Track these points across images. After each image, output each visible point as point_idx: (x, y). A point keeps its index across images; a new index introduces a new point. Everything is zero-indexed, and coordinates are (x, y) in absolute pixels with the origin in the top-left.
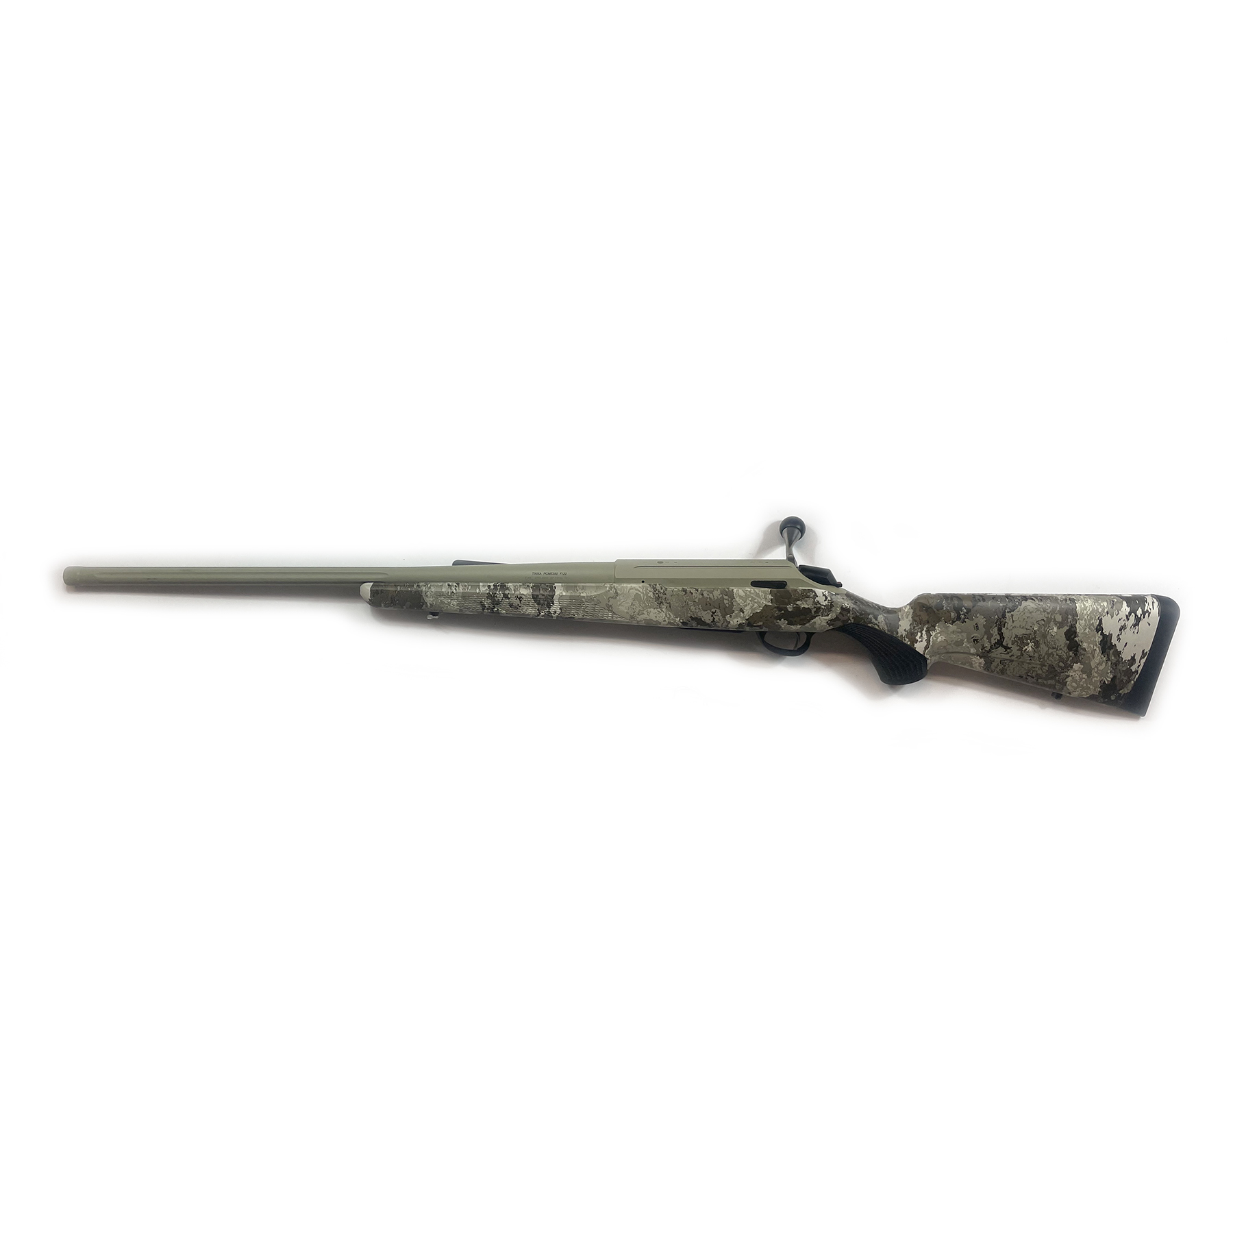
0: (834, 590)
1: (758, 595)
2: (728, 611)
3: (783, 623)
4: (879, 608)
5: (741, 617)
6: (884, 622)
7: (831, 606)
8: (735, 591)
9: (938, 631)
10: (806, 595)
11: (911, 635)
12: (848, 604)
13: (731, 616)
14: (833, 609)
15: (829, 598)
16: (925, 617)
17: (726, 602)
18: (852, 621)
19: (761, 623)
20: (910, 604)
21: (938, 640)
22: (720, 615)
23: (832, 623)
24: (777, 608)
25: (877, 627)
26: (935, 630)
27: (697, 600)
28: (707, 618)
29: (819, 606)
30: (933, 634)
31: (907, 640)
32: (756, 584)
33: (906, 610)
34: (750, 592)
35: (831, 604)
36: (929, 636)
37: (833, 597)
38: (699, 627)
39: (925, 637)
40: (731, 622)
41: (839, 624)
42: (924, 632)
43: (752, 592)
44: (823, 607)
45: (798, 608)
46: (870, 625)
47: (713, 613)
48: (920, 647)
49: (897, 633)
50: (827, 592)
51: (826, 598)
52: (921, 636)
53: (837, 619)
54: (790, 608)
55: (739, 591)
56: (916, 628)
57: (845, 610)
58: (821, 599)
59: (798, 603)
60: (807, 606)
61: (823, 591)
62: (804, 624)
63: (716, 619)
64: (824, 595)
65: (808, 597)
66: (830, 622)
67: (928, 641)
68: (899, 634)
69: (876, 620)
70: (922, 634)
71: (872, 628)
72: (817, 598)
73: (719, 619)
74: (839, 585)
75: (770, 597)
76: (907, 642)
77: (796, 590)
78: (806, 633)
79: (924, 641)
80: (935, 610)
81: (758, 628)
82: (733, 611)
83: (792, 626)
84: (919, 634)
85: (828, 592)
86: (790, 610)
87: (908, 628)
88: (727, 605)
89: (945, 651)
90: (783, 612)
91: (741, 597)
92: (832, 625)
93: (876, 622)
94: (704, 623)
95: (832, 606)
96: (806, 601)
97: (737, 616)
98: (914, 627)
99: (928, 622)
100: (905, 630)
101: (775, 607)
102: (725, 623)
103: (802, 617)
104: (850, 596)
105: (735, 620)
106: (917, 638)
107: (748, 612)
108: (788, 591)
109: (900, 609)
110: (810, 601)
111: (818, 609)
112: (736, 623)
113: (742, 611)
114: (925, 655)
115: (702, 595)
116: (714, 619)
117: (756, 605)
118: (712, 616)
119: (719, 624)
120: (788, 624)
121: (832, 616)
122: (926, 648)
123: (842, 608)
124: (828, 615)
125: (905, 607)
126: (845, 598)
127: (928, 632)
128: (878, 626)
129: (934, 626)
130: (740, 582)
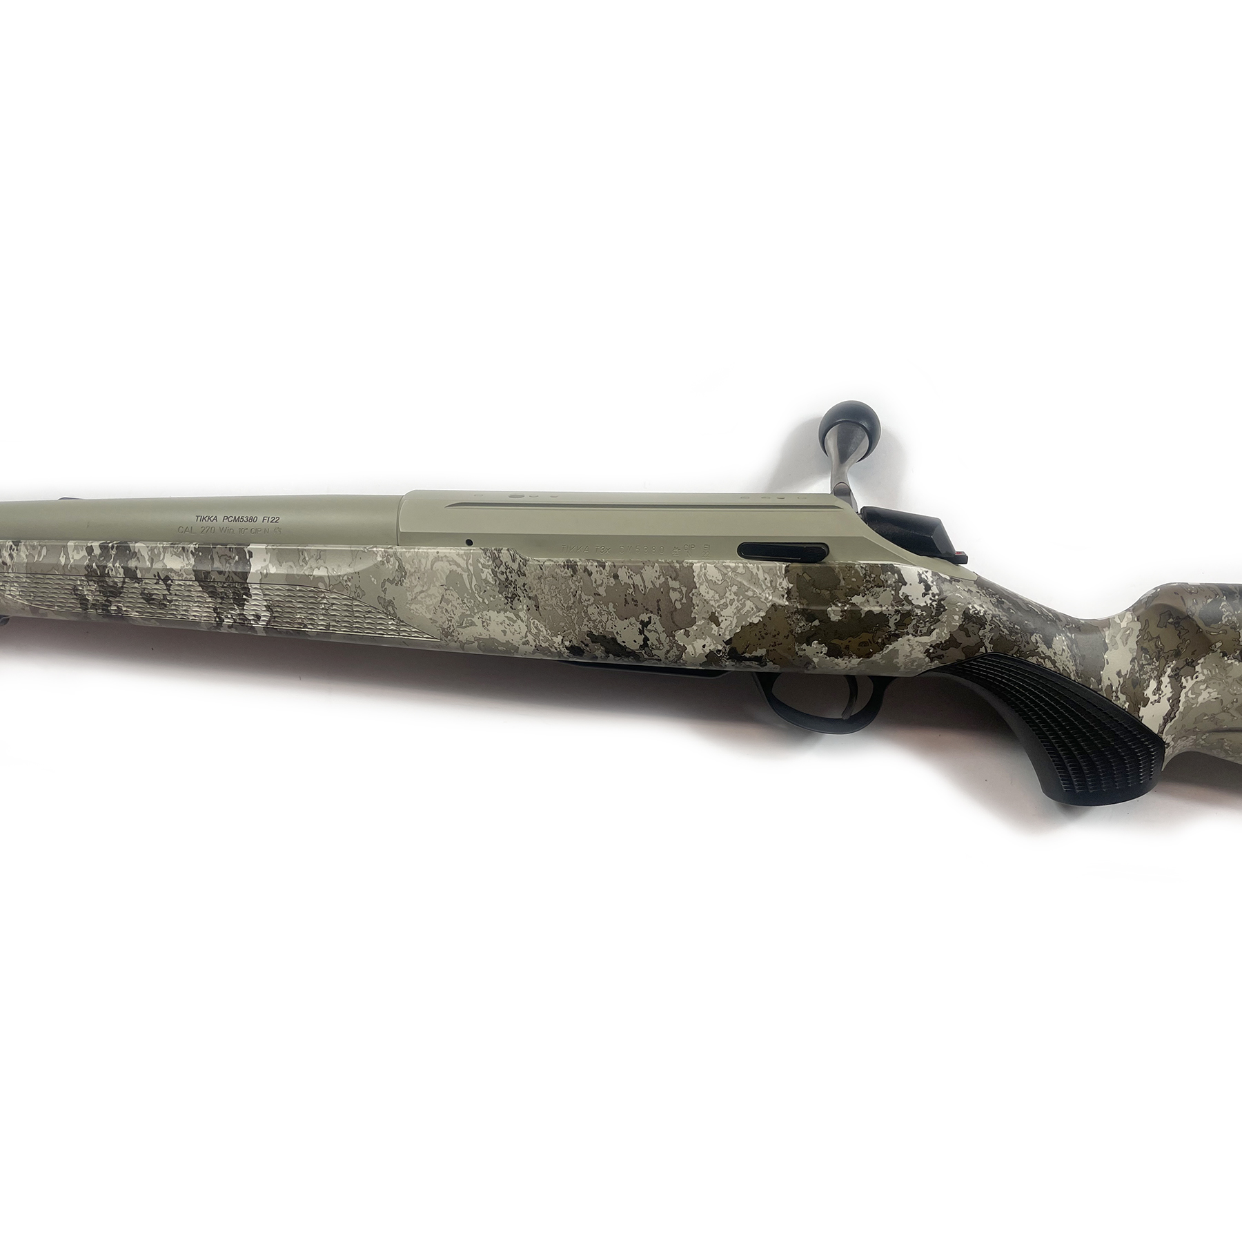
0: (946, 570)
1: (754, 579)
2: (679, 618)
3: (816, 651)
4: (1055, 620)
5: (712, 636)
6: (1067, 653)
7: (938, 609)
8: (697, 566)
9: (1201, 677)
10: (875, 579)
11: (1134, 686)
12: (980, 606)
13: (687, 634)
14: (944, 617)
15: (935, 590)
16: (1170, 640)
17: (674, 596)
18: (990, 648)
19: (761, 652)
20: (1134, 609)
21: (1200, 700)
22: (660, 629)
23: (940, 652)
24: (803, 612)
25: (1048, 665)
26: (1193, 674)
27: (602, 591)
28: (629, 636)
29: (908, 608)
30: (1188, 683)
31: (1123, 697)
32: (751, 550)
33: (1124, 624)
34: (734, 570)
35: (939, 605)
36: (1177, 687)
37: (945, 587)
38: (612, 660)
39: (1167, 691)
40: (689, 649)
41: (955, 655)
42: (1165, 680)
43: (741, 570)
44: (919, 612)
45: (854, 613)
46: (1033, 660)
47: (645, 624)
48: (1151, 716)
49: (1100, 681)
50: (929, 574)
51: (928, 588)
52: (1158, 688)
53: (952, 642)
54: (834, 613)
55: (706, 569)
56: (1148, 668)
57: (972, 620)
58: (914, 591)
59: (856, 599)
60: (876, 609)
61: (921, 570)
62: (869, 655)
63: (652, 637)
64: (921, 581)
65: (882, 585)
66: (935, 652)
67: (1175, 701)
68: (1105, 683)
69: (1049, 646)
70: (1160, 683)
71: (1039, 667)
72: (904, 590)
73: (658, 640)
74: (960, 559)
75: (785, 584)
76: (1123, 702)
77: (850, 567)
78: (872, 677)
79: (1164, 700)
80: (1201, 624)
81: (754, 663)
82: (693, 621)
83: (840, 660)
84: (1153, 684)
85: (934, 574)
86: (835, 618)
87: (1126, 667)
88: (678, 605)
89: (1212, 726)
90: (816, 623)
91: (712, 584)
92: (940, 657)
93: (1049, 653)
94: (621, 650)
95: (940, 608)
96: (876, 596)
97: (702, 634)
98: (1142, 666)
99: (1177, 654)
100: (1119, 674)
101: (798, 611)
102: (675, 651)
103: (865, 637)
104: (983, 586)
105: (699, 643)
106: (1149, 693)
107: (729, 624)
108: (832, 569)
109: (1107, 623)
110: (887, 595)
111: (905, 618)
112: (700, 651)
113: (714, 619)
114: (1164, 736)
115: (616, 577)
116: (646, 639)
117: (749, 604)
118: (641, 632)
119: (660, 653)
120: (828, 654)
121: (940, 634)
122: (1168, 718)
123: (966, 615)
124: (929, 633)
125: (1121, 616)
126: (974, 589)
127: (1176, 677)
128: (1054, 662)
129: (1192, 664)
130: (708, 546)
